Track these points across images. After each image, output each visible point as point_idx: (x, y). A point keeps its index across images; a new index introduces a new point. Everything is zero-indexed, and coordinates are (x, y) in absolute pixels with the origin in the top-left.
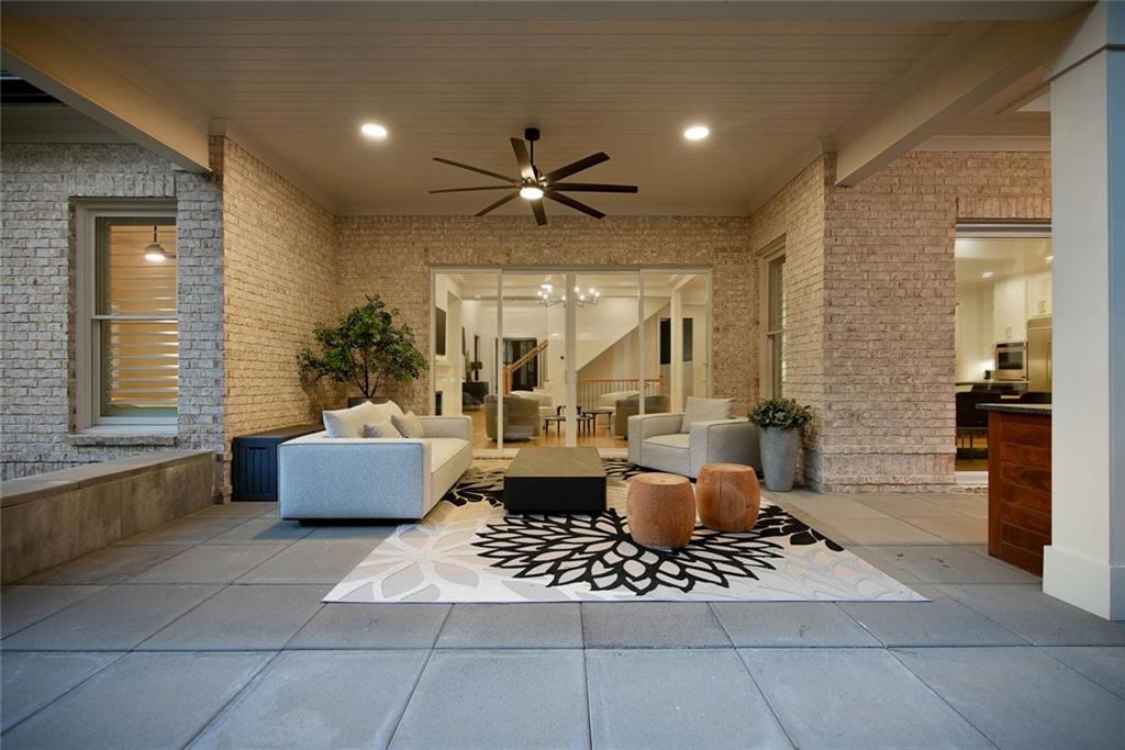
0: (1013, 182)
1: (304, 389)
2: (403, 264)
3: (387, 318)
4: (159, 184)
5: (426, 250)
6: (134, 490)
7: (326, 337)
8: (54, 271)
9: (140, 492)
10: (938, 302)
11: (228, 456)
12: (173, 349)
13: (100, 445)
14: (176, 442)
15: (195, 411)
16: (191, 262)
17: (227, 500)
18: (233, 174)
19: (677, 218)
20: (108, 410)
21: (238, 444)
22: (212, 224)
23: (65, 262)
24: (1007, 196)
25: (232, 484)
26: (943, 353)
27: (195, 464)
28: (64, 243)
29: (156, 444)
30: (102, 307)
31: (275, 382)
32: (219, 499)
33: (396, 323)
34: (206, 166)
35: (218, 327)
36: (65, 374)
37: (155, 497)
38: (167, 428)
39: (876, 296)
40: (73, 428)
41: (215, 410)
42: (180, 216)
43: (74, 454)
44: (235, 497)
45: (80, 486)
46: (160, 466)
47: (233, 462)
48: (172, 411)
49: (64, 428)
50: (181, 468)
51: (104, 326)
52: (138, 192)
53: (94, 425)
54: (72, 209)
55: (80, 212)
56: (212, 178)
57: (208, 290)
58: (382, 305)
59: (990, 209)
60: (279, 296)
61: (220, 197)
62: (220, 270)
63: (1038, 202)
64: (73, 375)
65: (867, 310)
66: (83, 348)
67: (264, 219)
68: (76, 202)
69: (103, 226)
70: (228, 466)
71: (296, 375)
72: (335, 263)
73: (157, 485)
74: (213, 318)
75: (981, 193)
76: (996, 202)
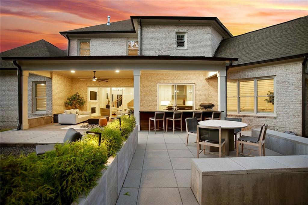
0: (166, 77)
1: (65, 107)
2: (83, 86)
3: (79, 96)
4: (44, 79)
5: (86, 84)
6: (41, 120)
7: (69, 99)
8: (30, 91)
9: (42, 120)
10: (154, 95)
11: (53, 116)
12: (45, 102)
13: (36, 115)
14: (46, 115)
15: (49, 110)
16: (48, 90)
17: (53, 123)
18: (54, 77)
19: (128, 78)
20: (37, 110)
21: (54, 115)
22: (51, 85)
23: (31, 90)
24: (165, 79)
25: (54, 120)
26: (155, 102)
27: (49, 117)
28: (31, 87)
29: (43, 115)
30: (36, 96)
31: (60, 106)
32: (52, 122)
33: (81, 96)
34: (50, 77)
35: (52, 99)
36: (31, 105)
37: (44, 121)
38: (45, 113)
39: (145, 94)
40: (32, 113)
41: (51, 110)
42: (47, 84)
43: (32, 116)
44: (54, 122)
45: (35, 119)
46: (44, 117)
47: (54, 118)
48: (45, 110)
49: (31, 113)
50: (47, 118)
51: (36, 98)
52: (41, 80)
53: (35, 112)
54: (32, 83)
55: (33, 83)
56: (51, 79)
57: (50, 94)
58: (78, 94)
59: (162, 81)
60: (61, 93)
61: (52, 81)
62: (52, 91)
63: (169, 80)
64: (32, 105)
65: (144, 96)
66: (34, 102)
67: (59, 82)
68: (33, 82)
69: (36, 85)
70: (53, 118)
71: (64, 105)
72: (71, 86)
73: (44, 119)
74: (51, 98)
75: (161, 79)
76: (163, 80)
